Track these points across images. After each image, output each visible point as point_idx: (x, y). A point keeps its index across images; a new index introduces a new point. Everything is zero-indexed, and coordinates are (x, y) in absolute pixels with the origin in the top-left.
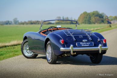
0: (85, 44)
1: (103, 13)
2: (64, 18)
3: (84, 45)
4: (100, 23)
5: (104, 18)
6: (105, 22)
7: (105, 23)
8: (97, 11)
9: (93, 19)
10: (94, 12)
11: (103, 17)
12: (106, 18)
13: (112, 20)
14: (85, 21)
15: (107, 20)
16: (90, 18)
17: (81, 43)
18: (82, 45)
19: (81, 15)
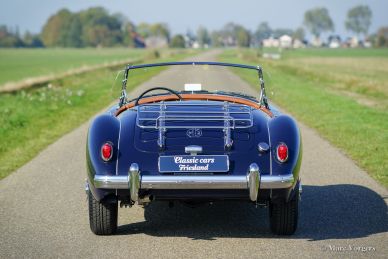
0: (195, 161)
1: (120, 15)
3: (189, 169)
4: (111, 45)
5: (123, 28)
6: (126, 40)
7: (126, 45)
8: (100, 9)
9: (89, 32)
10: (91, 9)
11: (118, 26)
12: (130, 28)
13: (147, 36)
14: (65, 37)
15: (132, 35)
16: (80, 28)
17: (177, 159)
18: (182, 168)
19: (52, 19)
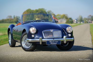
2: (15, 17)
9: (36, 17)
